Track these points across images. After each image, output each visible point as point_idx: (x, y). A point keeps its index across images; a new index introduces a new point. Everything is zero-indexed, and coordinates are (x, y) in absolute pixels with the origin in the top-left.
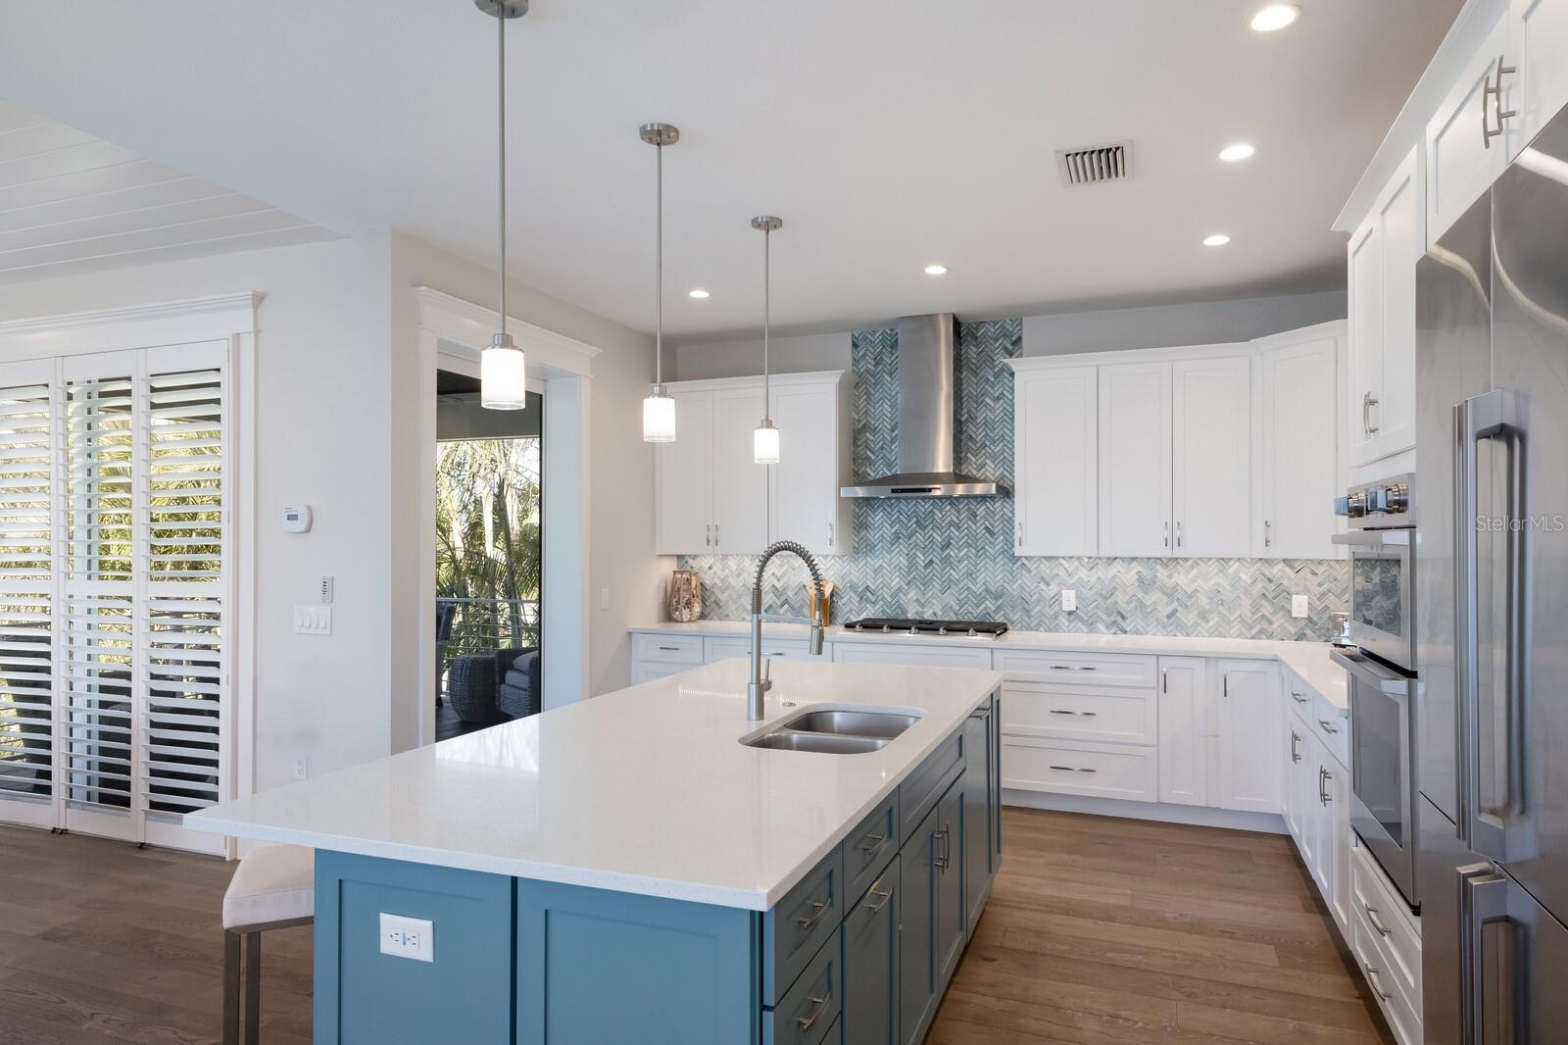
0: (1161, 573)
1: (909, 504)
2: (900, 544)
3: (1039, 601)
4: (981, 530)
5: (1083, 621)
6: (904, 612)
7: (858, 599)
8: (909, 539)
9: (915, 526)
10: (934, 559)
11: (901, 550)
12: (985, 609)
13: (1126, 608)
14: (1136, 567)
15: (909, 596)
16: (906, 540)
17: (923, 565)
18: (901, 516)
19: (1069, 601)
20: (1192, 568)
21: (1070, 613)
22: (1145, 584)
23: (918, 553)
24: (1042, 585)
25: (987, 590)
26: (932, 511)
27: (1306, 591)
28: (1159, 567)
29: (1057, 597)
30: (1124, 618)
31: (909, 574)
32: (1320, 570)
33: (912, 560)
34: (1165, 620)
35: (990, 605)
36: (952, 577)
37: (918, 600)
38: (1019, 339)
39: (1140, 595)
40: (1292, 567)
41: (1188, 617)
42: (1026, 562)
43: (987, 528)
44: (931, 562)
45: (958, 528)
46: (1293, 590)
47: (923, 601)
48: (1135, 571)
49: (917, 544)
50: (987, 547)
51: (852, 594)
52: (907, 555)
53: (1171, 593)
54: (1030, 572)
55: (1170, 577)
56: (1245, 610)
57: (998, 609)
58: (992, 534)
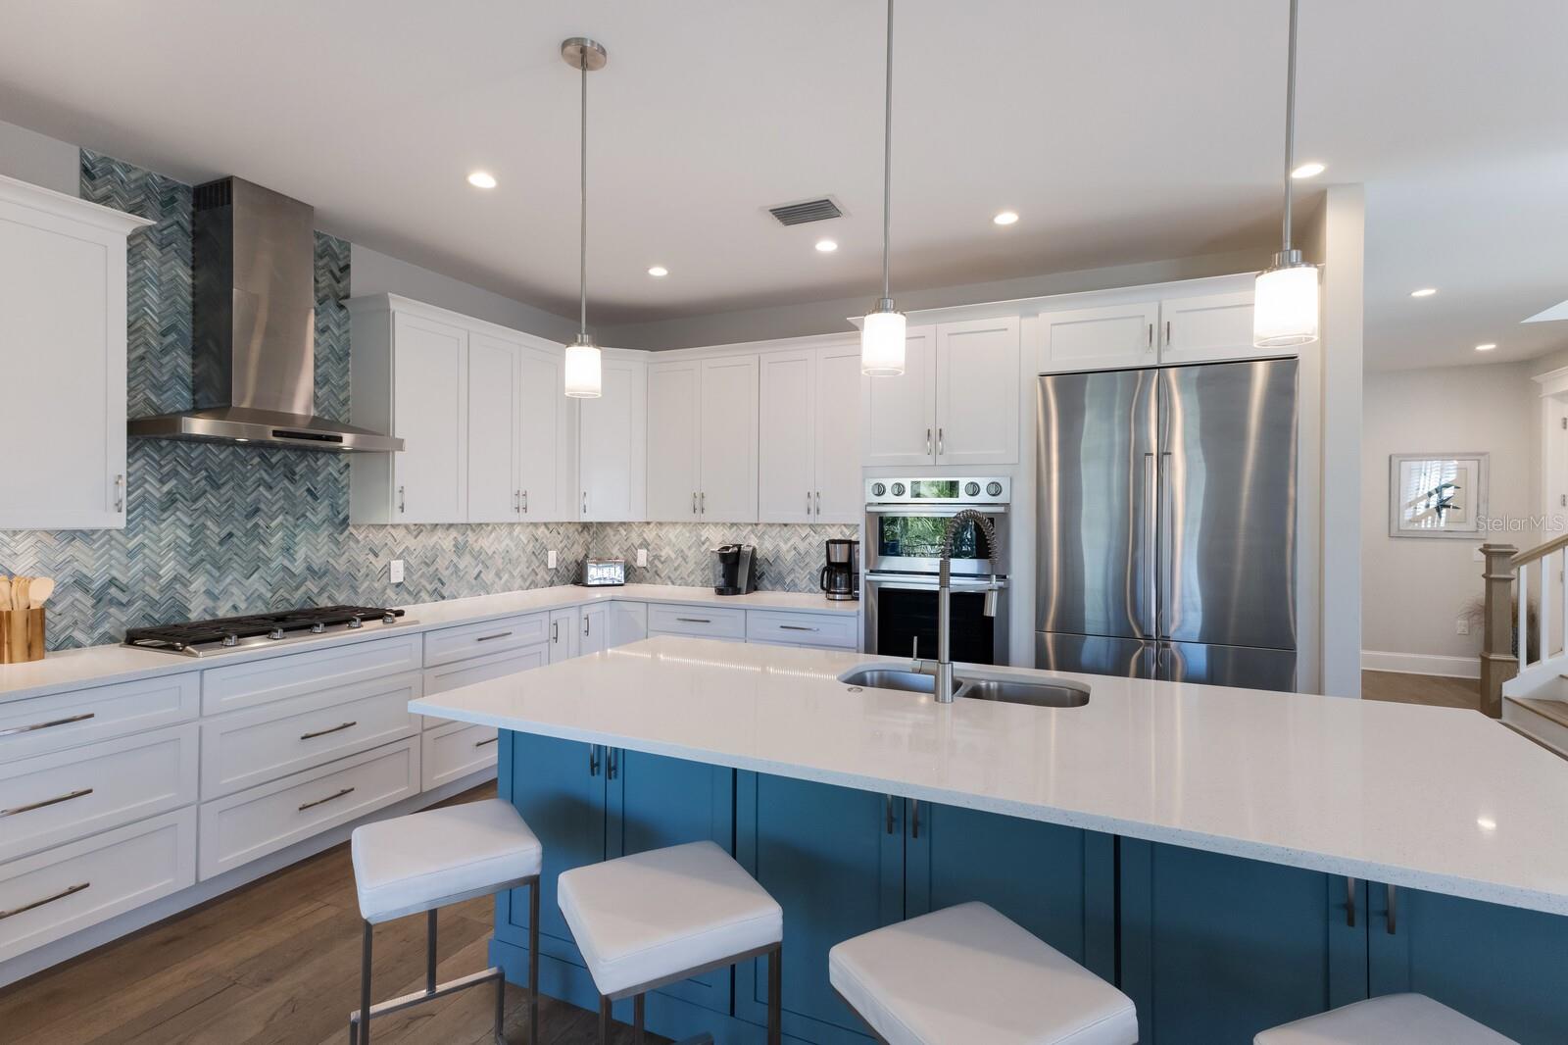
0: (471, 536)
1: (192, 450)
2: (178, 509)
3: (367, 575)
4: (300, 492)
5: (409, 593)
6: (183, 610)
7: (90, 602)
8: (195, 500)
9: (203, 482)
10: (235, 531)
11: (179, 519)
12: (306, 593)
13: (445, 574)
14: (453, 533)
15: (192, 588)
16: (189, 504)
17: (218, 540)
18: (179, 469)
19: (398, 572)
20: (491, 532)
21: (398, 585)
22: (459, 549)
23: (209, 523)
24: (371, 557)
25: (309, 568)
26: (231, 464)
27: (555, 548)
28: (469, 532)
29: (387, 570)
30: (443, 584)
31: (192, 554)
32: (562, 530)
33: (197, 532)
34: (474, 582)
35: (312, 586)
36: (261, 555)
37: (208, 593)
38: (347, 267)
39: (455, 559)
40: (548, 529)
41: (488, 577)
42: (354, 532)
43: (309, 490)
44: (230, 535)
45: (270, 488)
46: (549, 547)
47: (216, 592)
48: (452, 537)
49: (207, 511)
50: (308, 514)
51: (79, 595)
52: (191, 526)
53: (477, 556)
54: (358, 542)
55: (476, 541)
56: (522, 567)
57: (322, 590)
58: (315, 498)
